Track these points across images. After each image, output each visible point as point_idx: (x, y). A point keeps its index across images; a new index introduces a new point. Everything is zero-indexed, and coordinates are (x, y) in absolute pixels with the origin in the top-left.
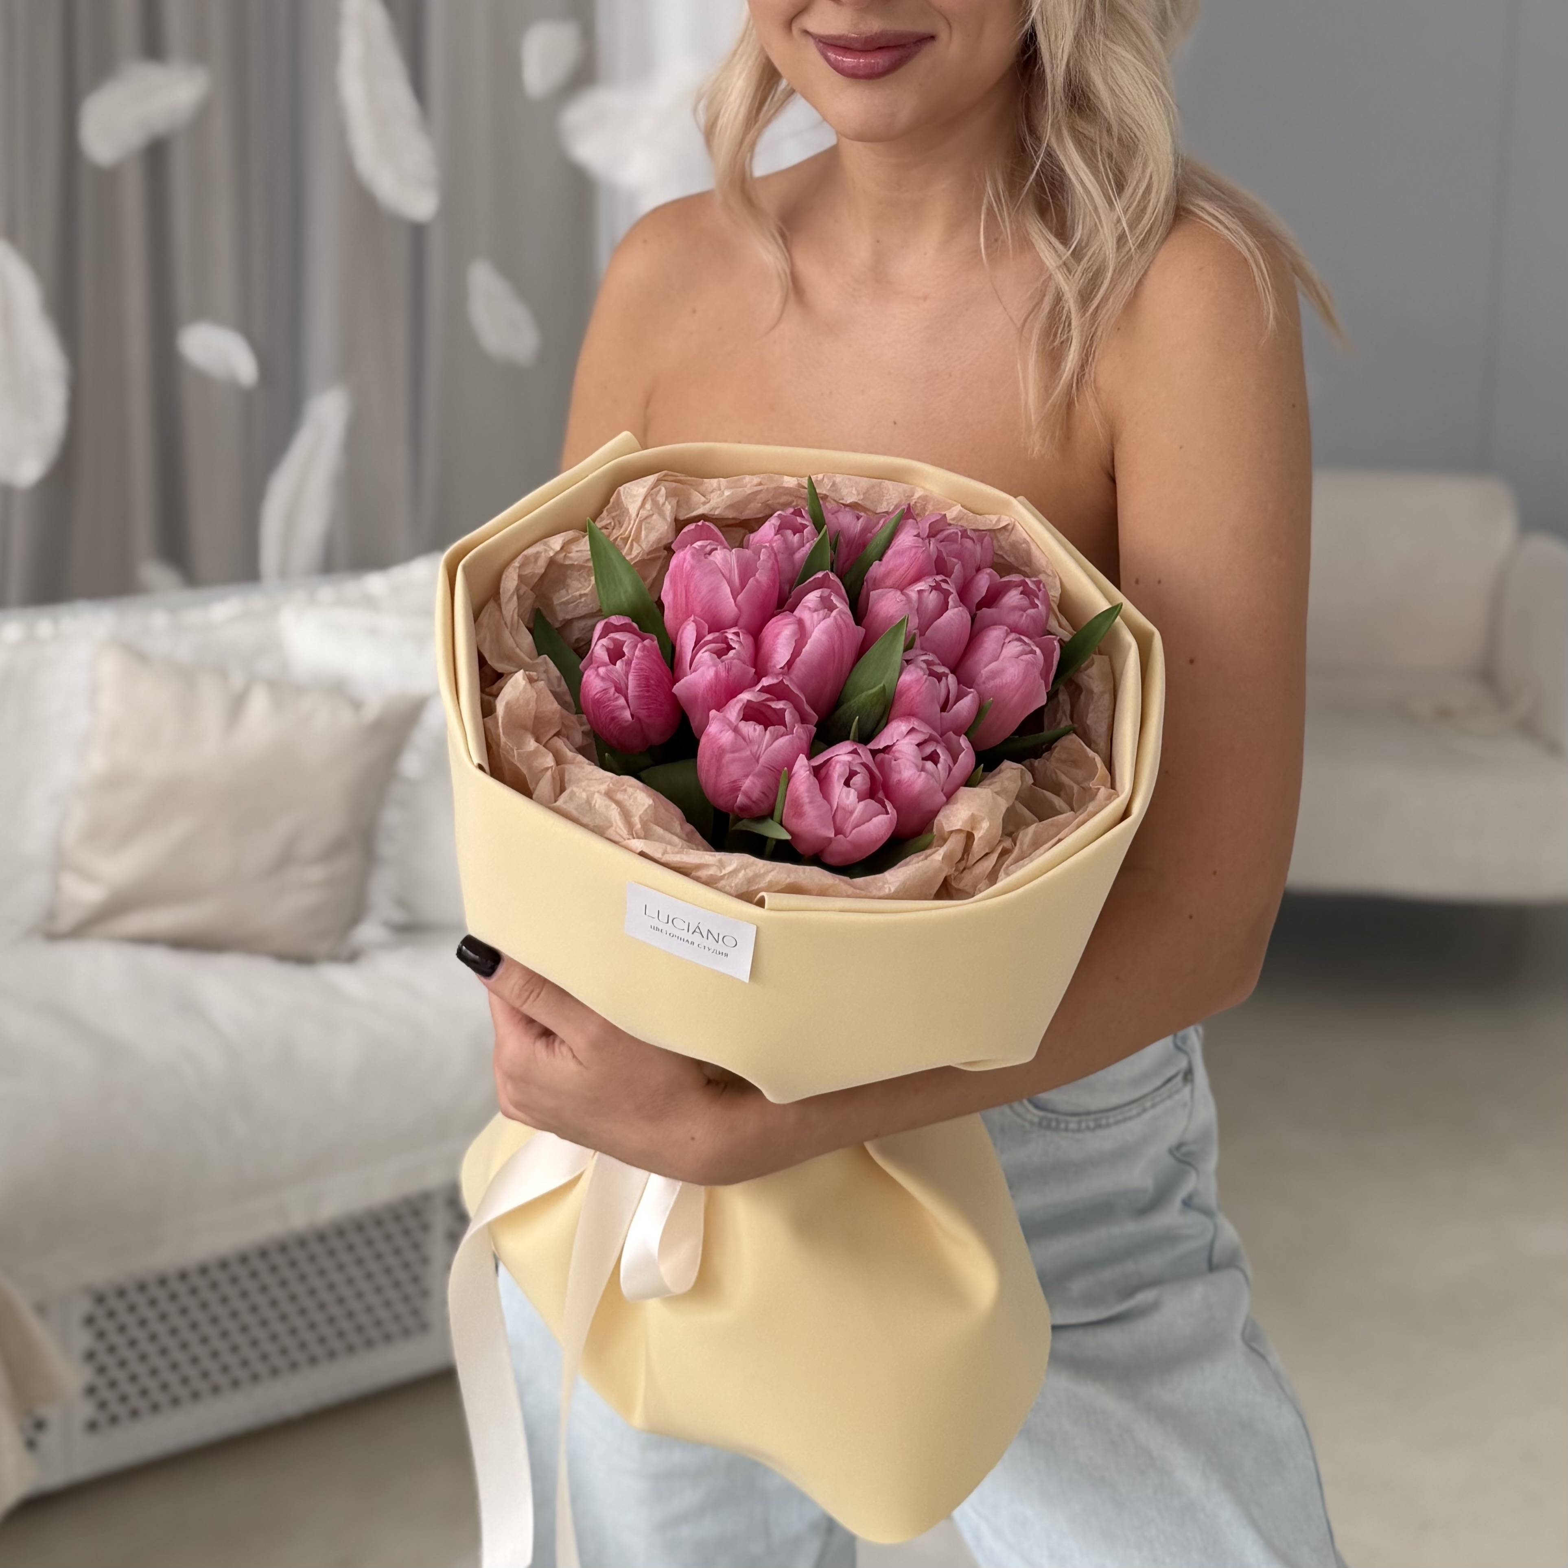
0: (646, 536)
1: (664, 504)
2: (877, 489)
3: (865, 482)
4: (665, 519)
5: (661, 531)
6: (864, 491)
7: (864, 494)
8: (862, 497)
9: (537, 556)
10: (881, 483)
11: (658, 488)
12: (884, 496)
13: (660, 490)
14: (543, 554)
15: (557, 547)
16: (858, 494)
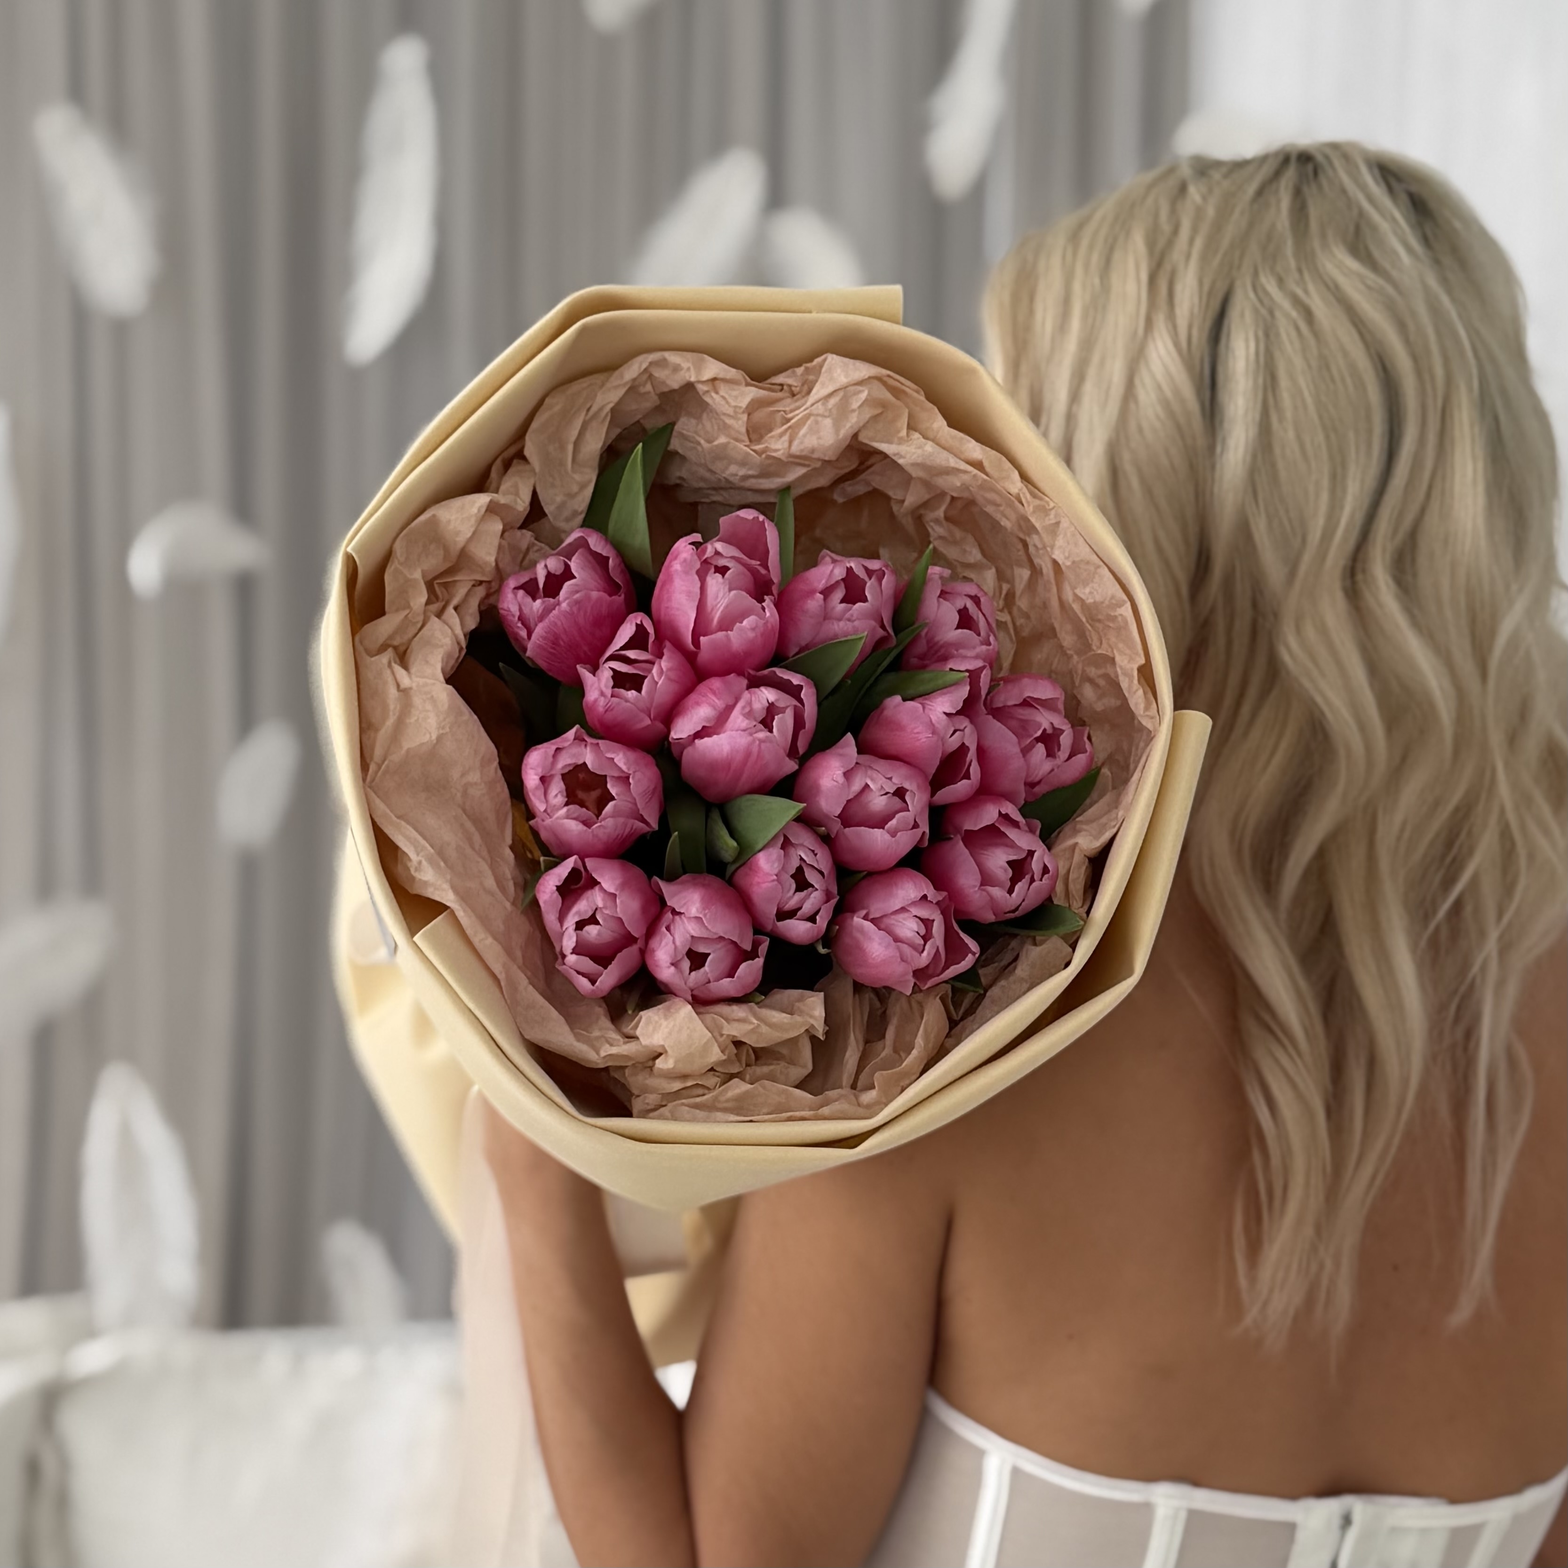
0: (805, 436)
1: (853, 411)
2: (1092, 568)
3: (1084, 552)
4: (837, 431)
5: (821, 442)
6: (1077, 559)
7: (1074, 562)
8: (1068, 563)
9: (677, 369)
10: (1099, 567)
11: (860, 388)
12: (1092, 581)
13: (860, 392)
14: (682, 373)
15: (707, 375)
16: (1067, 558)
